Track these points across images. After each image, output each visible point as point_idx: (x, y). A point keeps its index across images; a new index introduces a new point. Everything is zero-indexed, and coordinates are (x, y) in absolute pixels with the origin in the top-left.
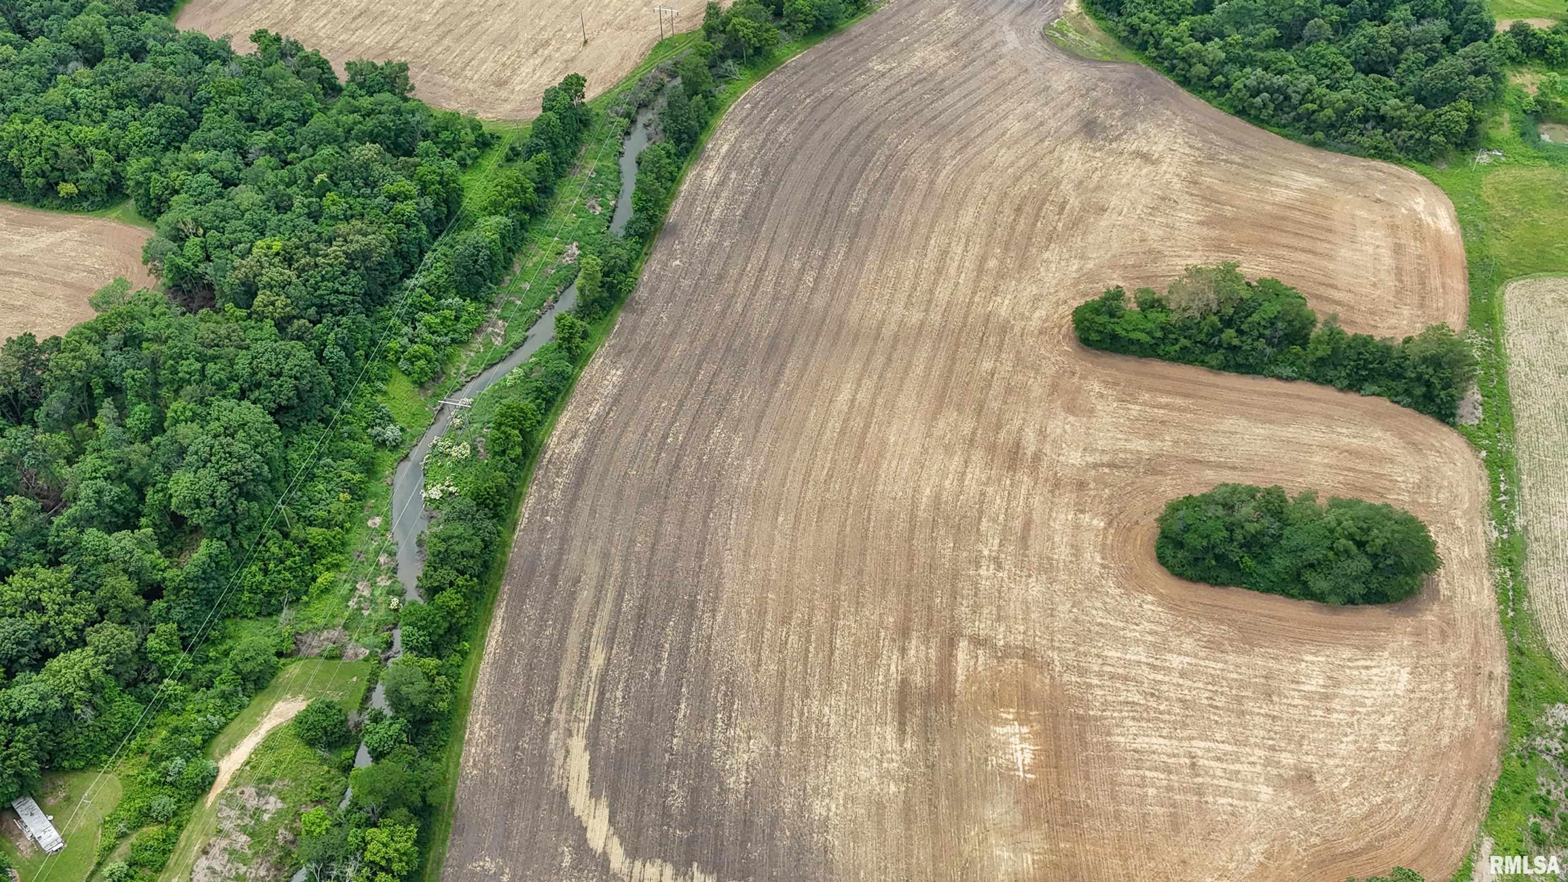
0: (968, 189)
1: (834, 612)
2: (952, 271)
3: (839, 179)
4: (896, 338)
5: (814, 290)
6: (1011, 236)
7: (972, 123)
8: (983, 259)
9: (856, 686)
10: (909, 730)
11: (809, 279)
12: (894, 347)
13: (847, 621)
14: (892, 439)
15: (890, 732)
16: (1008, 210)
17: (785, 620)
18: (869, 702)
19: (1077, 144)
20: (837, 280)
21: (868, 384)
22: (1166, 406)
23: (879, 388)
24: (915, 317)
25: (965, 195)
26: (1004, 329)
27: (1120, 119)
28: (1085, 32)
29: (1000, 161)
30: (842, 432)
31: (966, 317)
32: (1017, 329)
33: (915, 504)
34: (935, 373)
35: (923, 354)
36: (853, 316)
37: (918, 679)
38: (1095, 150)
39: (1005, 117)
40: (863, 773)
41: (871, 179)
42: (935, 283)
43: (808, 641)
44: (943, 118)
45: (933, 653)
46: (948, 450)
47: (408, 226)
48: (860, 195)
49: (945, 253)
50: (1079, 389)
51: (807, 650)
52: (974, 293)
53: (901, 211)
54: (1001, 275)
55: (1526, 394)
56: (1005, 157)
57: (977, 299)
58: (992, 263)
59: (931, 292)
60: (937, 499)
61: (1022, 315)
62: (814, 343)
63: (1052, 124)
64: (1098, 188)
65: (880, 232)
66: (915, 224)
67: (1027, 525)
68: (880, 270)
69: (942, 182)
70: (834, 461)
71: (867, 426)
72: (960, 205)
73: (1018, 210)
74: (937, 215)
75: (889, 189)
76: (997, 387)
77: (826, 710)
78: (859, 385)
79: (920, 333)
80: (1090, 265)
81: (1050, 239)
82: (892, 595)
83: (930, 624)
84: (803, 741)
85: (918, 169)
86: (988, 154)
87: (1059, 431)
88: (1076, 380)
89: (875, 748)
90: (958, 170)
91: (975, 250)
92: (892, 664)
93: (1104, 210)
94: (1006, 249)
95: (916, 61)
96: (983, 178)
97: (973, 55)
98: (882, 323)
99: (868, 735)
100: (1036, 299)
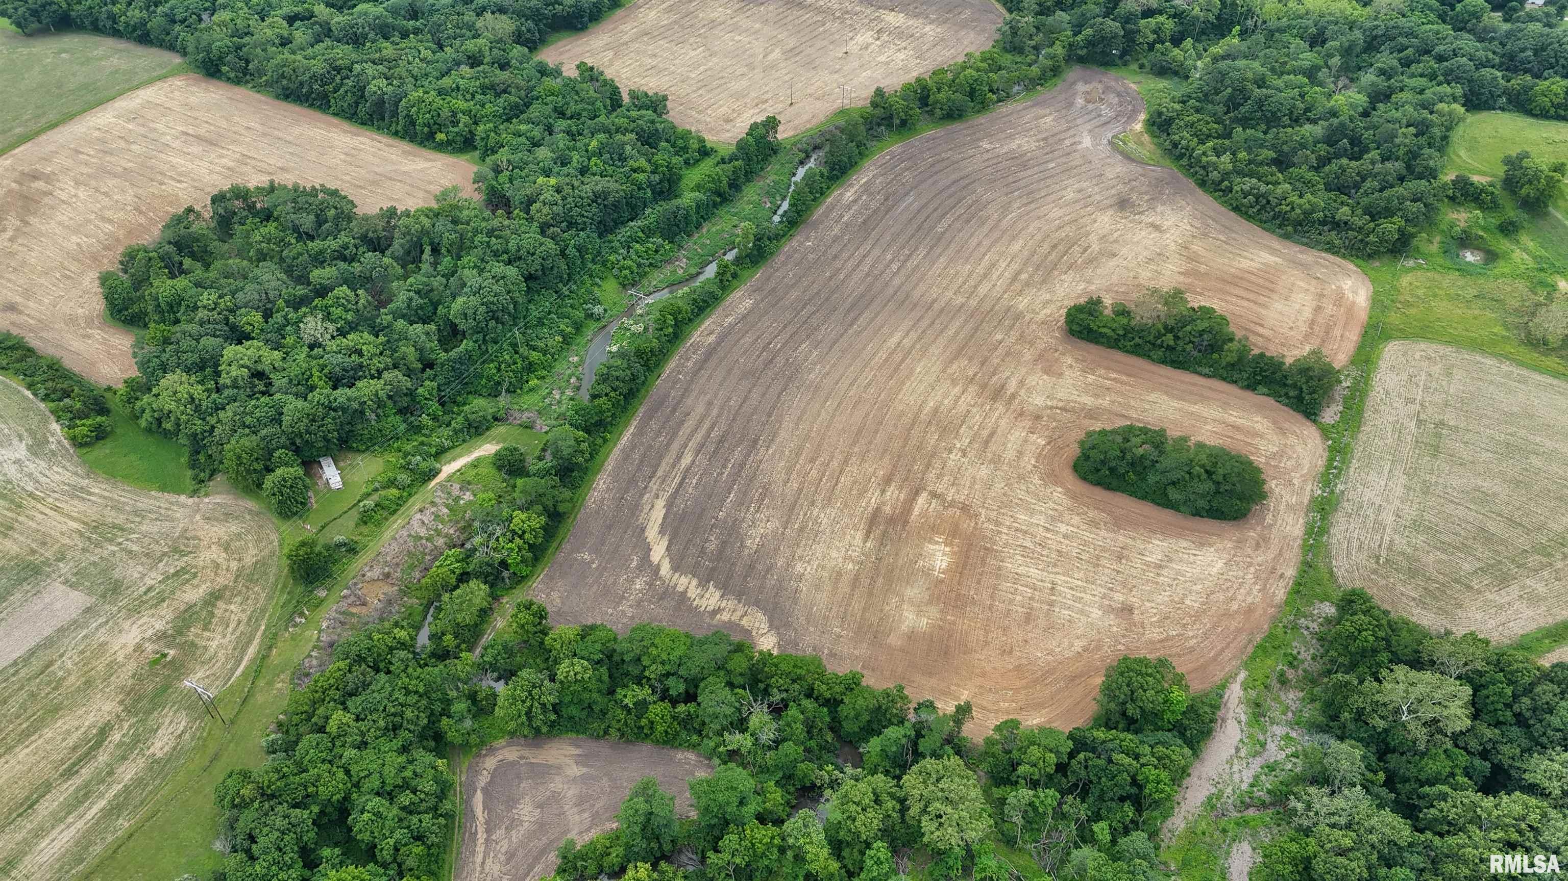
0: (1023, 229)
1: (846, 462)
2: (994, 277)
3: (935, 210)
4: (941, 311)
5: (895, 274)
6: (1042, 261)
7: (1040, 190)
8: (1019, 273)
9: (846, 505)
10: (872, 536)
11: (894, 267)
12: (938, 316)
13: (853, 469)
14: (918, 370)
15: (859, 535)
16: (1046, 246)
17: (812, 461)
18: (851, 516)
19: (1110, 212)
20: (914, 270)
21: (913, 335)
22: (1114, 380)
23: (920, 338)
24: (960, 300)
25: (1020, 232)
26: (1018, 316)
27: (1147, 201)
28: (1142, 144)
29: (1052, 215)
30: (886, 360)
31: (994, 306)
32: (1027, 318)
33: (920, 410)
34: (962, 336)
35: (957, 323)
36: (916, 294)
37: (887, 509)
38: (1122, 218)
39: (1065, 189)
40: (834, 554)
41: (958, 213)
42: (980, 282)
43: (823, 475)
44: (1021, 184)
45: (902, 496)
46: (954, 382)
47: (639, 189)
48: (944, 224)
49: (993, 265)
50: (1057, 360)
51: (821, 480)
52: (1005, 292)
53: (972, 235)
54: (1027, 284)
55: (1376, 411)
56: (1056, 213)
57: (1006, 296)
58: (1024, 276)
59: (975, 287)
60: (936, 410)
61: (1034, 310)
62: (885, 305)
63: (1098, 197)
64: (1116, 241)
65: (953, 245)
66: (979, 244)
67: (992, 434)
68: (945, 268)
69: (1005, 223)
70: (875, 376)
71: (903, 361)
72: (1014, 238)
73: (1054, 247)
74: (996, 241)
75: (968, 221)
76: (1001, 351)
77: (822, 515)
78: (907, 334)
79: (959, 311)
80: (1093, 287)
81: (1070, 268)
82: (886, 460)
83: (906, 480)
84: (802, 529)
85: (992, 211)
86: (1044, 210)
87: (1034, 383)
88: (1056, 355)
89: (846, 542)
90: (1020, 217)
91: (1015, 266)
92: (874, 498)
93: (1114, 255)
94: (1038, 268)
95: (1013, 146)
96: (1037, 224)
97: (1057, 147)
98: (935, 301)
99: (844, 534)
100: (1048, 302)
